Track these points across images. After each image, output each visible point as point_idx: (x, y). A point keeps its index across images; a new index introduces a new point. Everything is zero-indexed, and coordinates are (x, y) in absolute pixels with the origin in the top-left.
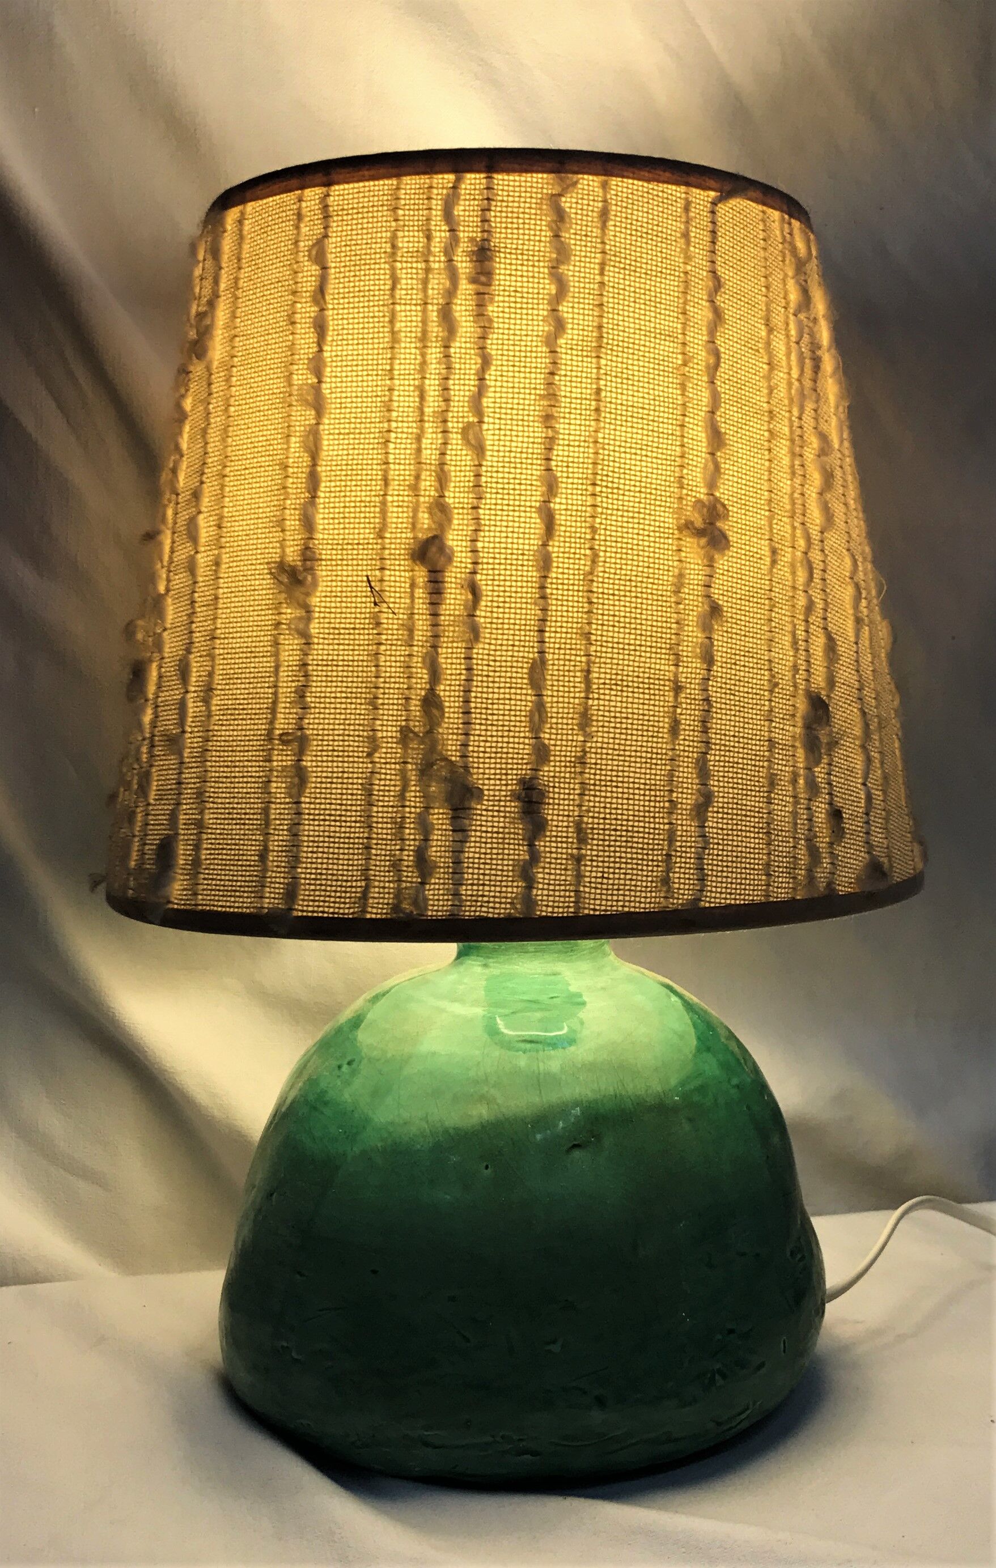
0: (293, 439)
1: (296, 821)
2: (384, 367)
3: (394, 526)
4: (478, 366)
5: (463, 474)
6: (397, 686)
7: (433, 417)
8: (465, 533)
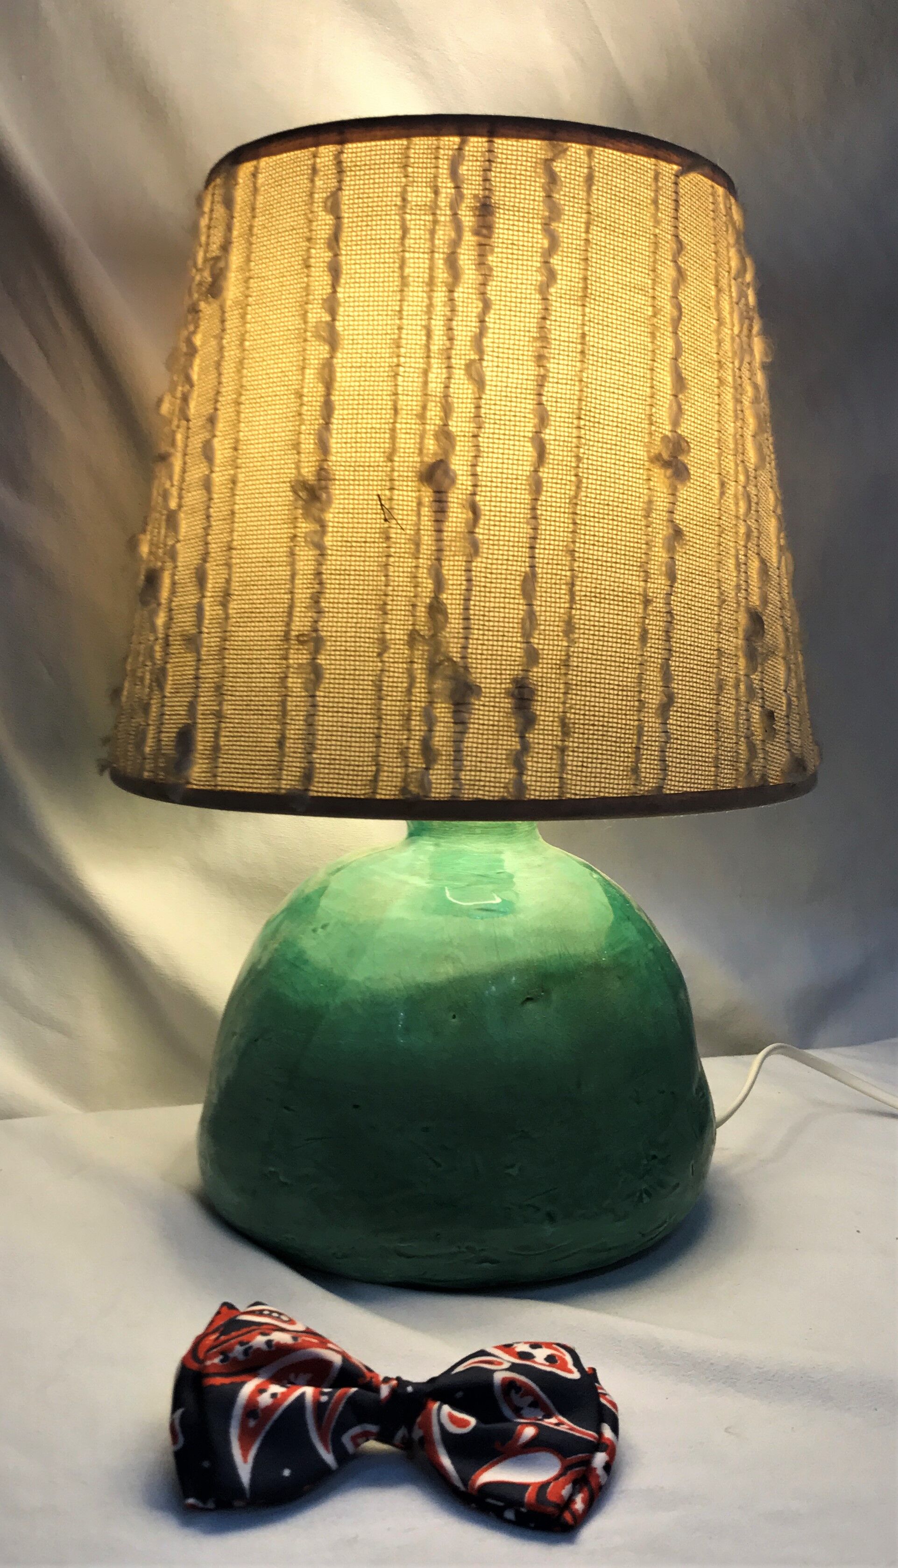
0: (307, 371)
1: (312, 713)
2: (394, 308)
3: (402, 450)
4: (479, 310)
5: (464, 405)
6: (404, 594)
7: (438, 354)
8: (466, 458)
